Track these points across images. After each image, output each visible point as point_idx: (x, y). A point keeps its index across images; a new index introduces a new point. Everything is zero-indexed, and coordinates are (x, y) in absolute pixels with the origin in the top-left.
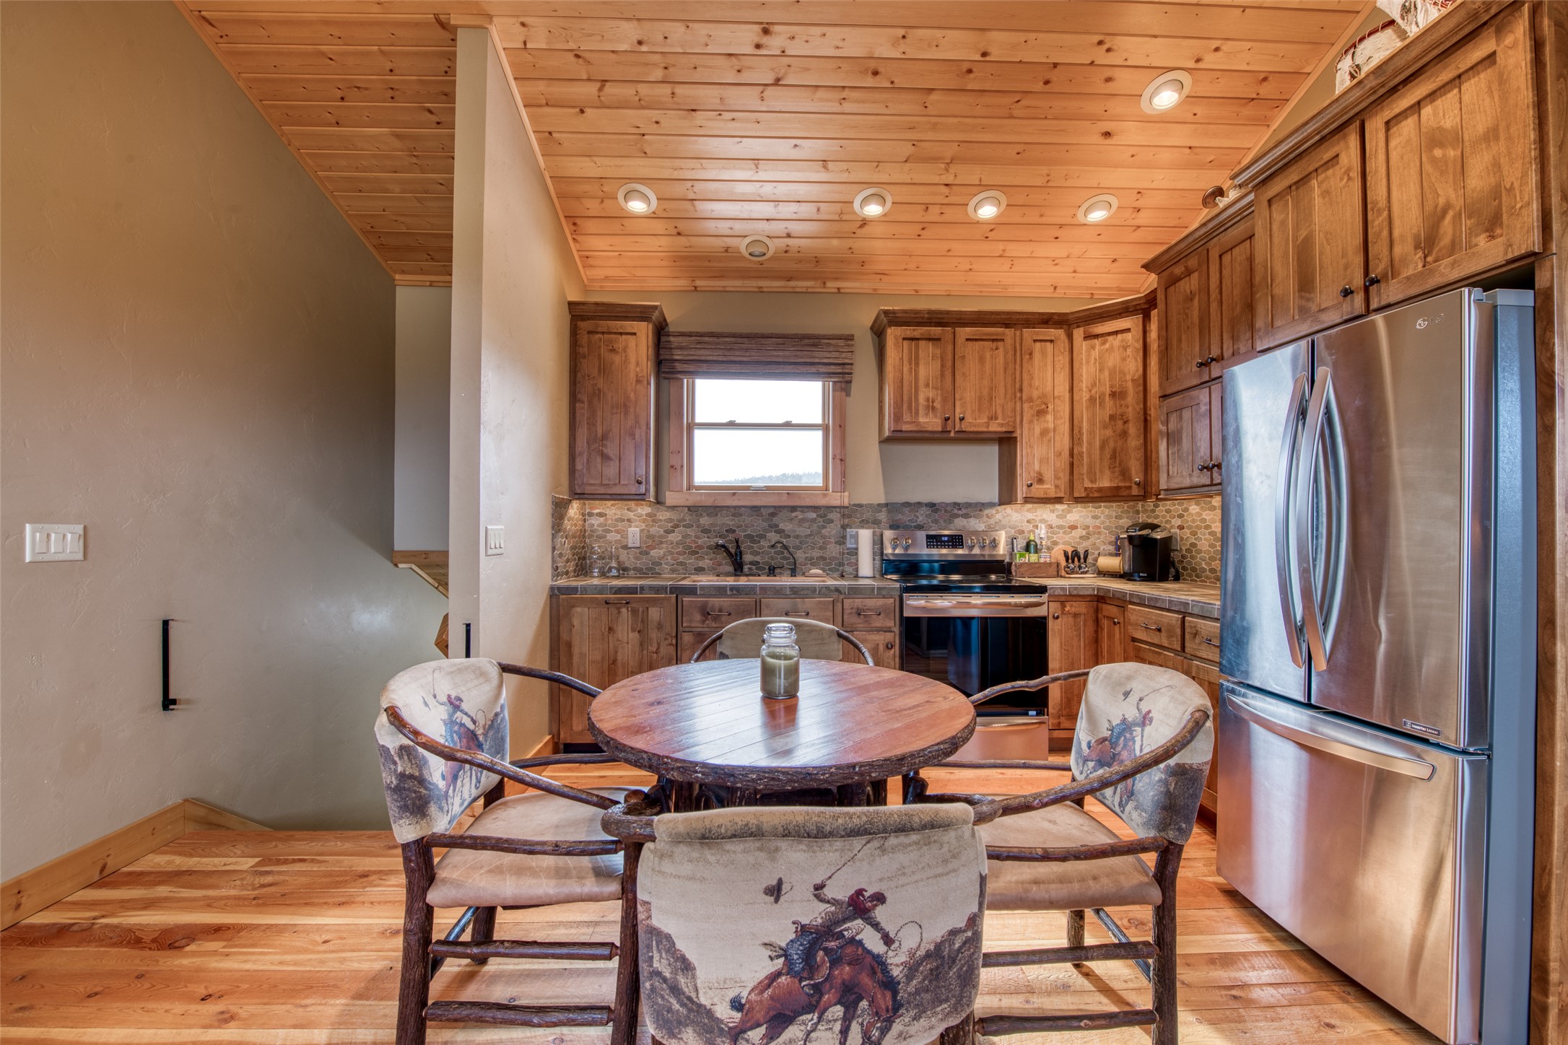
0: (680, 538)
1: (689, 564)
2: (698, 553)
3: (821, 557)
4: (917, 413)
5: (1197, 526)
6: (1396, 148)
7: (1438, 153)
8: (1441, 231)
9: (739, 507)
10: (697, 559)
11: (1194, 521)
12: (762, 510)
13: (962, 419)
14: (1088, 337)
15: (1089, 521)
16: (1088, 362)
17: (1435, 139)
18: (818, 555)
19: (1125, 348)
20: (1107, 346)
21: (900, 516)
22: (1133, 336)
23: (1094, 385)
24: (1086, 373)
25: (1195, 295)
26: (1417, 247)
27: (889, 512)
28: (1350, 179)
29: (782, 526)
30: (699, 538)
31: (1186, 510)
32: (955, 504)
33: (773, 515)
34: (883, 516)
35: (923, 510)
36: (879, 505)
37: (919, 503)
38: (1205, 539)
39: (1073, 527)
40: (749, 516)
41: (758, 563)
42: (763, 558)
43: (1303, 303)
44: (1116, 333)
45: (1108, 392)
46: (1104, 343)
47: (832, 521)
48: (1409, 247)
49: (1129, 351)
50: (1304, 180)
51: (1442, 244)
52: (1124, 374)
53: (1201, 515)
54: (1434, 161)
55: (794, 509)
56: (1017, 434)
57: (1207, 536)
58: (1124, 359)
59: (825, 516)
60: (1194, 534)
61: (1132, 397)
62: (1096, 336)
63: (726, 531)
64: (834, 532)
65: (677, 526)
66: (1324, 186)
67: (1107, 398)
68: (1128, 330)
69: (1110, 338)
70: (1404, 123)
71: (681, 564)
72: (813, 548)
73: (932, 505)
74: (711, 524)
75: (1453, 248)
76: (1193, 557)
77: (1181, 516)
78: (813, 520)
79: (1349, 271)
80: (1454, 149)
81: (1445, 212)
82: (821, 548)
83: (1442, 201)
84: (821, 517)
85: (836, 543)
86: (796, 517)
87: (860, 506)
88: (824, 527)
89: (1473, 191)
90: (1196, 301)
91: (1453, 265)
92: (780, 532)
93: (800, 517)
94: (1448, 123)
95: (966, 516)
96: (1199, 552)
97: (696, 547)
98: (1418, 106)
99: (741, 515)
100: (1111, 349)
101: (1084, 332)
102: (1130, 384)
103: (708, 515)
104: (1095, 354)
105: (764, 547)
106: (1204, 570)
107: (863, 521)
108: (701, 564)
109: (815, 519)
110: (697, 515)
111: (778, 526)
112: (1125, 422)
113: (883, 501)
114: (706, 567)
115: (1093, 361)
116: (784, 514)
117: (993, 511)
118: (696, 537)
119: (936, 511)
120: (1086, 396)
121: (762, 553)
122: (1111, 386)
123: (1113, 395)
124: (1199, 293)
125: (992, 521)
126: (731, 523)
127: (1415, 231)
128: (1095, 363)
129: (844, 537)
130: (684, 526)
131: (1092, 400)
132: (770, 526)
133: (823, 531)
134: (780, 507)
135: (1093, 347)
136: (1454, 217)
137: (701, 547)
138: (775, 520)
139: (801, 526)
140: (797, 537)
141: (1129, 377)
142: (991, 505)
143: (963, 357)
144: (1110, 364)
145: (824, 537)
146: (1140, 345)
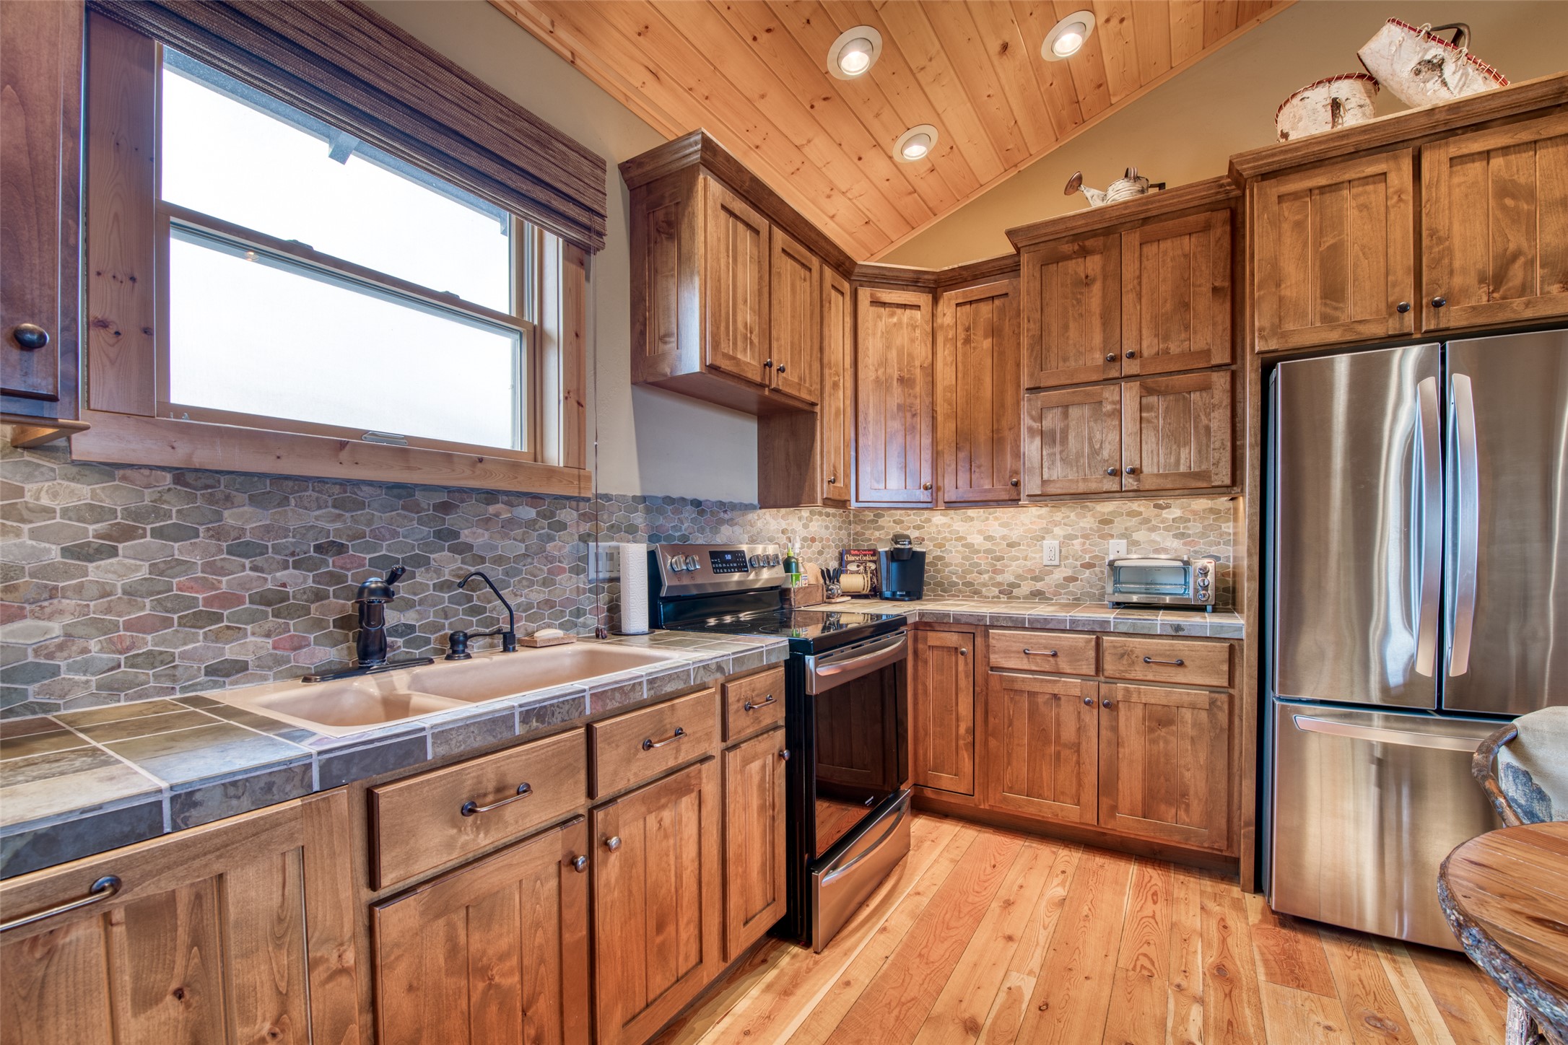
0: (144, 572)
1: (183, 656)
2: (218, 618)
3: (547, 601)
4: (735, 344)
5: (944, 538)
6: (1459, 185)
7: (1509, 202)
8: (1511, 273)
9: (357, 483)
10: (217, 637)
11: (939, 532)
12: (418, 495)
13: (782, 370)
14: (876, 303)
15: (824, 534)
16: (874, 334)
17: (1505, 190)
18: (541, 597)
19: (914, 327)
20: (895, 320)
21: (661, 521)
22: (922, 316)
23: (880, 365)
24: (872, 346)
25: (1094, 280)
26: (1482, 280)
27: (648, 511)
28: (1400, 200)
29: (466, 536)
30: (222, 572)
31: (928, 520)
32: (721, 504)
33: (445, 508)
34: (639, 518)
35: (689, 512)
36: (634, 498)
37: (683, 499)
38: (957, 551)
39: (813, 540)
40: (385, 508)
41: (411, 628)
42: (422, 615)
43: (1328, 310)
44: (905, 306)
45: (896, 376)
46: (892, 315)
47: (562, 526)
48: (1472, 280)
49: (918, 332)
50: (1334, 187)
51: (1510, 284)
52: (913, 358)
53: (950, 526)
54: (1504, 208)
55: (491, 496)
56: (818, 409)
57: (960, 548)
58: (912, 341)
59: (553, 515)
60: (940, 546)
61: (920, 387)
62: (884, 304)
63: (318, 548)
64: (567, 549)
65: (127, 533)
66: (1362, 200)
67: (895, 382)
68: (918, 307)
69: (899, 311)
70: (1470, 165)
71: (151, 659)
72: (532, 583)
73: (697, 503)
74: (267, 529)
75: (1524, 289)
76: (938, 571)
77: (918, 527)
78: (531, 524)
79: (1397, 289)
80: (1527, 203)
81: (1515, 257)
82: (545, 583)
83: (1512, 247)
84: (545, 517)
85: (572, 570)
86: (497, 515)
87: (607, 497)
88: (551, 539)
89: (1548, 245)
90: (1097, 288)
91: (1527, 305)
92: (462, 549)
93: (505, 516)
94: (1522, 180)
95: (731, 522)
96: (947, 565)
97: (207, 601)
98: (1487, 155)
99: (361, 505)
100: (898, 325)
101: (872, 295)
102: (918, 371)
103: (253, 500)
104: (881, 325)
105: (424, 587)
106: (956, 584)
107: (612, 526)
108: (231, 651)
109: (535, 521)
110: (211, 500)
111: (456, 535)
112: (914, 415)
113: (638, 494)
114: (250, 658)
115: (879, 334)
116: (470, 507)
117: (752, 516)
118: (210, 567)
119: (702, 513)
120: (872, 376)
121: (421, 602)
122: (900, 370)
123: (901, 380)
124: (1105, 278)
125: (754, 531)
126: (331, 527)
127: (1480, 266)
128: (882, 337)
129: (585, 559)
130: (157, 533)
131: (877, 380)
132: (439, 535)
133: (549, 546)
134: (461, 490)
135: (880, 317)
136: (1525, 264)
137: (229, 600)
138: (451, 520)
139: (506, 536)
140: (499, 560)
141: (917, 363)
142: (748, 508)
143: (779, 274)
144: (898, 342)
145: (550, 559)
146: (929, 329)
